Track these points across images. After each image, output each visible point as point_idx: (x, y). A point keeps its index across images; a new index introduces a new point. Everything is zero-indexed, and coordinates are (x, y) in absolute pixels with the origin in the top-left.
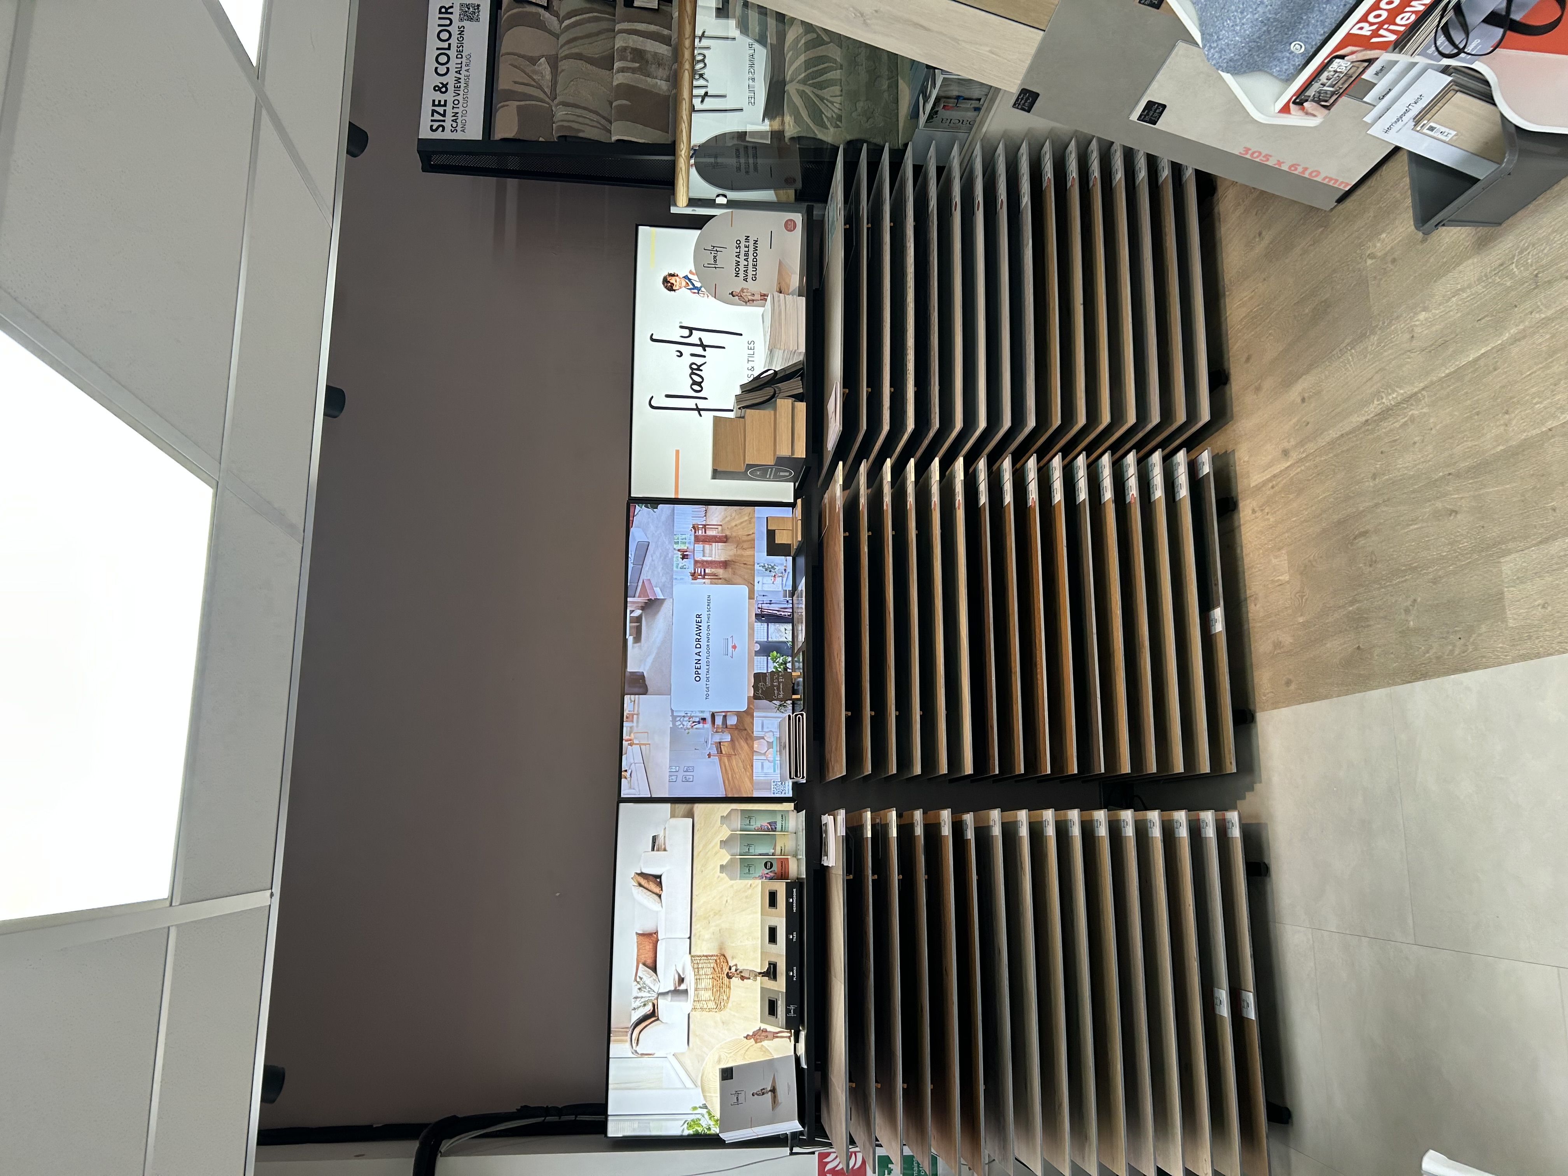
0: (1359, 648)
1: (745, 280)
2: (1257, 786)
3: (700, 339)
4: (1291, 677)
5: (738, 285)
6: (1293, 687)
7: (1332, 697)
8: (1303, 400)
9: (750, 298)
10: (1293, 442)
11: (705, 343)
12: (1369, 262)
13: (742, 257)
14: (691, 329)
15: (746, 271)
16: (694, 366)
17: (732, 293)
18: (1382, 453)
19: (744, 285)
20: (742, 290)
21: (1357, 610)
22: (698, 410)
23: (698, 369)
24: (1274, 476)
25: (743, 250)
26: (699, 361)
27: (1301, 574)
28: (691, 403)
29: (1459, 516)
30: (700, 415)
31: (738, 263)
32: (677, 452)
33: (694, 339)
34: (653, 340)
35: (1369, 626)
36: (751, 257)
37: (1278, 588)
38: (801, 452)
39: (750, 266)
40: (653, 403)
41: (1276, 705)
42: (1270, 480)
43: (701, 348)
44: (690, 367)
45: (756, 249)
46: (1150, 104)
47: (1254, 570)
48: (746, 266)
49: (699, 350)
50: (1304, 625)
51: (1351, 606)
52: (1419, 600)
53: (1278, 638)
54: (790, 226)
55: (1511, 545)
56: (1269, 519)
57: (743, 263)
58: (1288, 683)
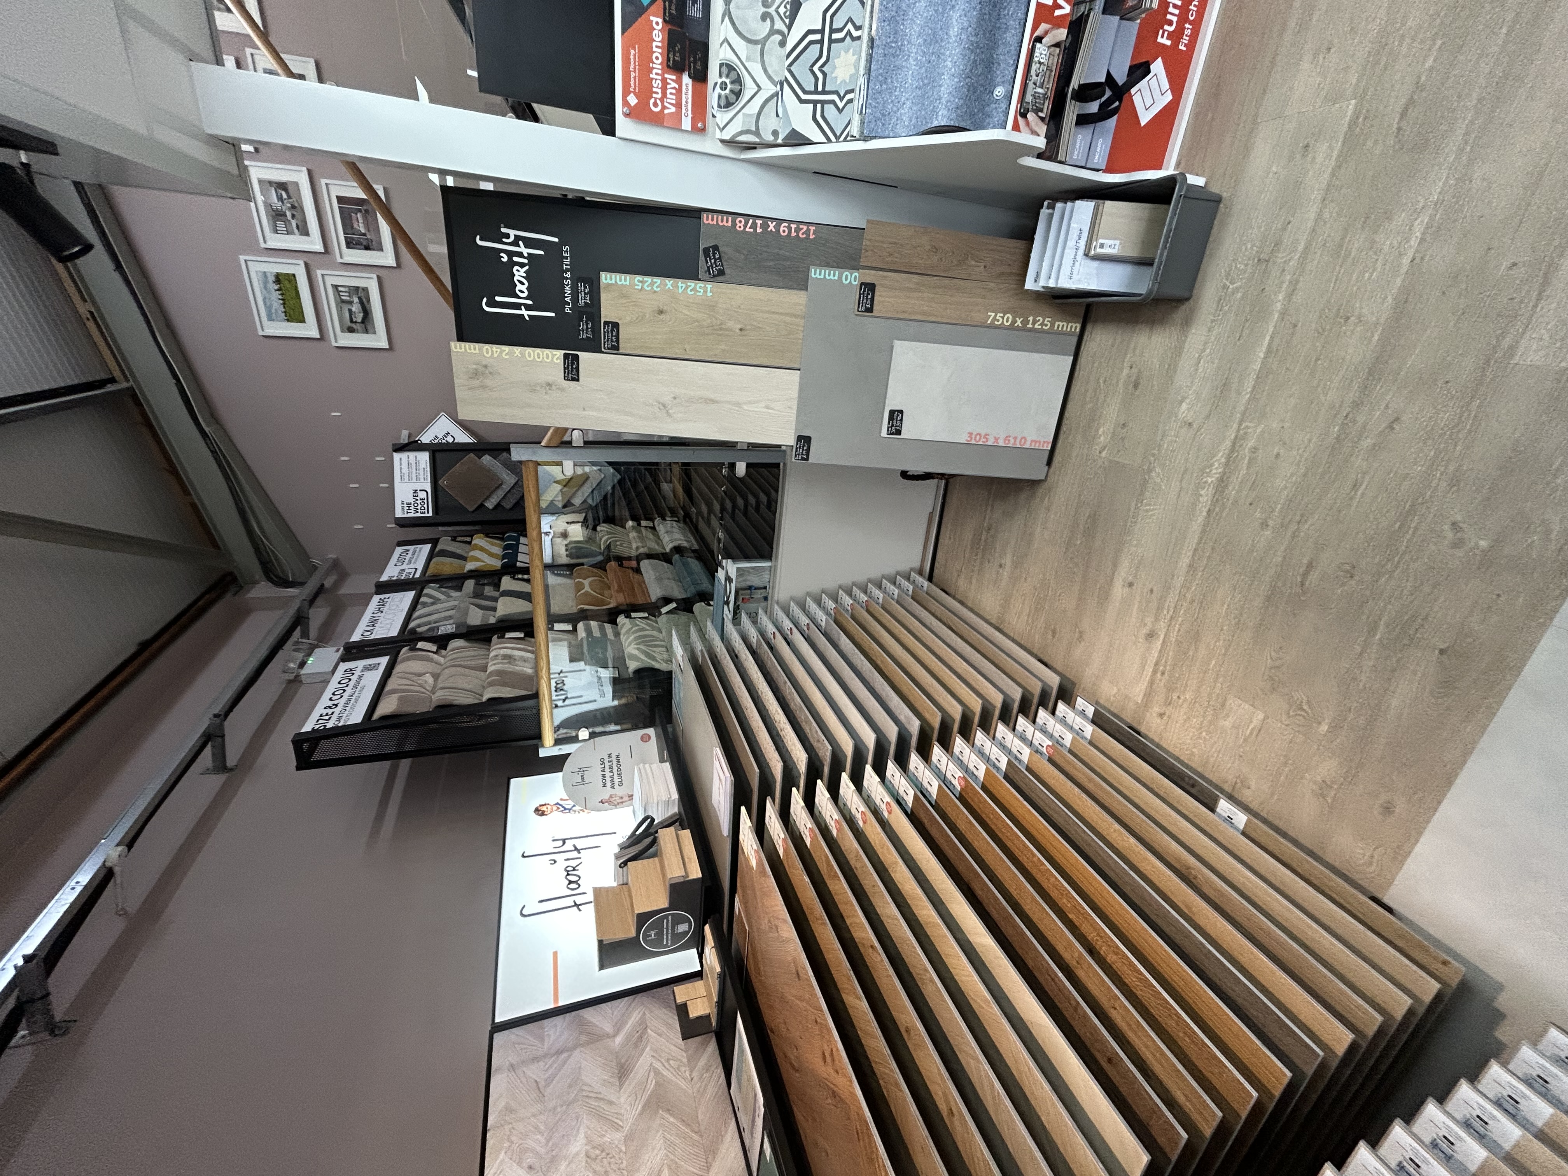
0: (1442, 652)
1: (613, 787)
2: (1502, 1002)
3: (574, 846)
4: (1383, 798)
5: (607, 792)
6: (1401, 806)
7: (1474, 743)
8: (1131, 585)
9: (619, 801)
10: (1149, 620)
11: (579, 848)
12: (1104, 454)
13: (607, 770)
14: (564, 841)
15: (612, 780)
16: (568, 869)
17: (602, 802)
18: (1251, 504)
19: (613, 791)
20: (611, 796)
21: (1387, 627)
22: (576, 905)
23: (574, 869)
24: (1157, 664)
25: (607, 764)
26: (573, 863)
27: (1273, 690)
28: (569, 901)
29: (1404, 418)
30: (580, 910)
31: (604, 776)
32: (555, 954)
33: (569, 845)
34: (523, 856)
35: (1425, 619)
36: (615, 769)
37: (1260, 738)
38: (696, 873)
39: (616, 776)
40: (524, 912)
41: (1400, 855)
42: (1155, 672)
43: (576, 852)
44: (566, 870)
45: (618, 761)
46: (892, 412)
47: (1212, 760)
48: (612, 777)
49: (575, 854)
50: (1335, 728)
51: (1374, 636)
52: (1459, 518)
53: (1315, 783)
54: (645, 739)
55: (1507, 342)
56: (1185, 700)
57: (608, 774)
58: (1388, 809)
